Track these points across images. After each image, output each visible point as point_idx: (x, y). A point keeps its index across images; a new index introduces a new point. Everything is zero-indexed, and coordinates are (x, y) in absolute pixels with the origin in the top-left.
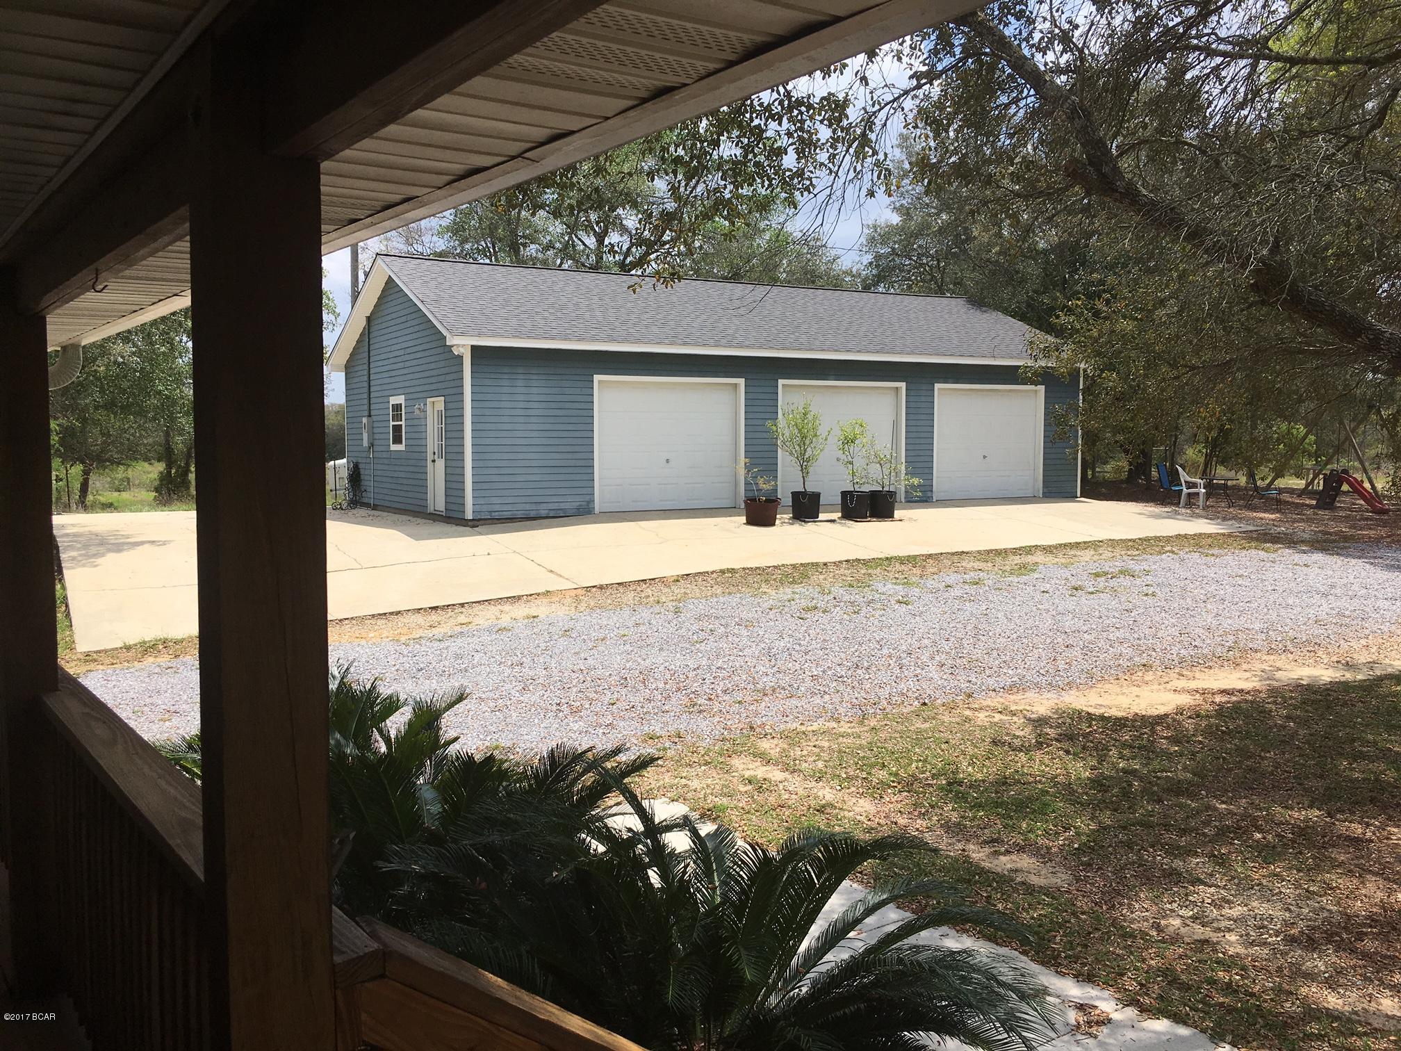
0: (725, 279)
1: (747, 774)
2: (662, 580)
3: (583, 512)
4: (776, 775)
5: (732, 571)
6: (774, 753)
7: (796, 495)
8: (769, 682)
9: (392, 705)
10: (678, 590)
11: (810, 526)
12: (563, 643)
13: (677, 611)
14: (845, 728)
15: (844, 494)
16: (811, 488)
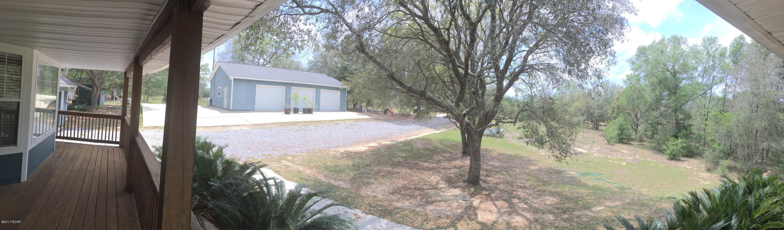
0: (282, 68)
1: (285, 164)
2: (268, 124)
3: (252, 110)
4: (291, 164)
5: (282, 123)
6: (290, 160)
7: (294, 109)
8: (289, 145)
9: (214, 146)
10: (271, 126)
11: (297, 115)
12: (248, 135)
13: (270, 130)
14: (304, 155)
15: (304, 109)
16: (297, 107)
